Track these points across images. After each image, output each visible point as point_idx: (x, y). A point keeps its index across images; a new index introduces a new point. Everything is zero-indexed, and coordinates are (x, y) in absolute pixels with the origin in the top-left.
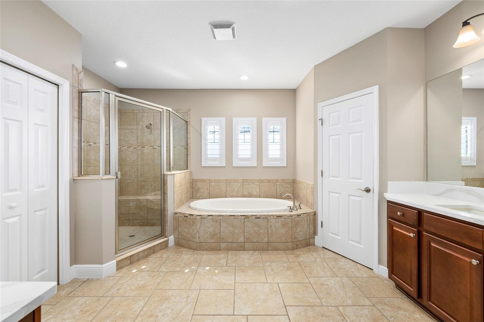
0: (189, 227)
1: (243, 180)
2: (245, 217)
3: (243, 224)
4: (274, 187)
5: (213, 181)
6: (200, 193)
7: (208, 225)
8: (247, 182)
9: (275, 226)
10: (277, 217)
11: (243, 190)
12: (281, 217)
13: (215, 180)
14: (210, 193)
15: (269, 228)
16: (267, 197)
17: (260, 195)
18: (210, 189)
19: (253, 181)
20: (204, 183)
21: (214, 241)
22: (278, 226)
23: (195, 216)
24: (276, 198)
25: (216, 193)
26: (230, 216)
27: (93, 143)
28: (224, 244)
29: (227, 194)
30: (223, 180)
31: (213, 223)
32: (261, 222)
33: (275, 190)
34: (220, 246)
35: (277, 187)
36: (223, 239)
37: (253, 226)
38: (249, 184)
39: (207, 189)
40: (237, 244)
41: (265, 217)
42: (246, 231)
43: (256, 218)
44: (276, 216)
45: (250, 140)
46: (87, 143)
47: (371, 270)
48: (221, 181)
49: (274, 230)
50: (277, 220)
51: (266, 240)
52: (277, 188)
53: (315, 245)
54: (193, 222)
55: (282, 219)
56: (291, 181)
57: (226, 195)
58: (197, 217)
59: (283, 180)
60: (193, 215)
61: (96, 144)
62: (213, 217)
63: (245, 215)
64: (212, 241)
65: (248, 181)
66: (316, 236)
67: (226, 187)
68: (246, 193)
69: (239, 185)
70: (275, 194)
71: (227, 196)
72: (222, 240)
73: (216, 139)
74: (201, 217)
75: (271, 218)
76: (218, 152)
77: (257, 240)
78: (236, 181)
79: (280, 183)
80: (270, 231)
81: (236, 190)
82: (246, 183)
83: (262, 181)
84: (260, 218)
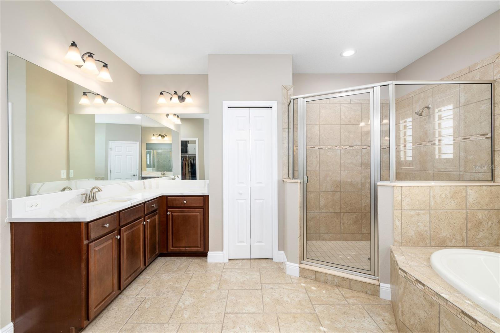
27: (348, 146)
46: (340, 147)
61: (353, 146)
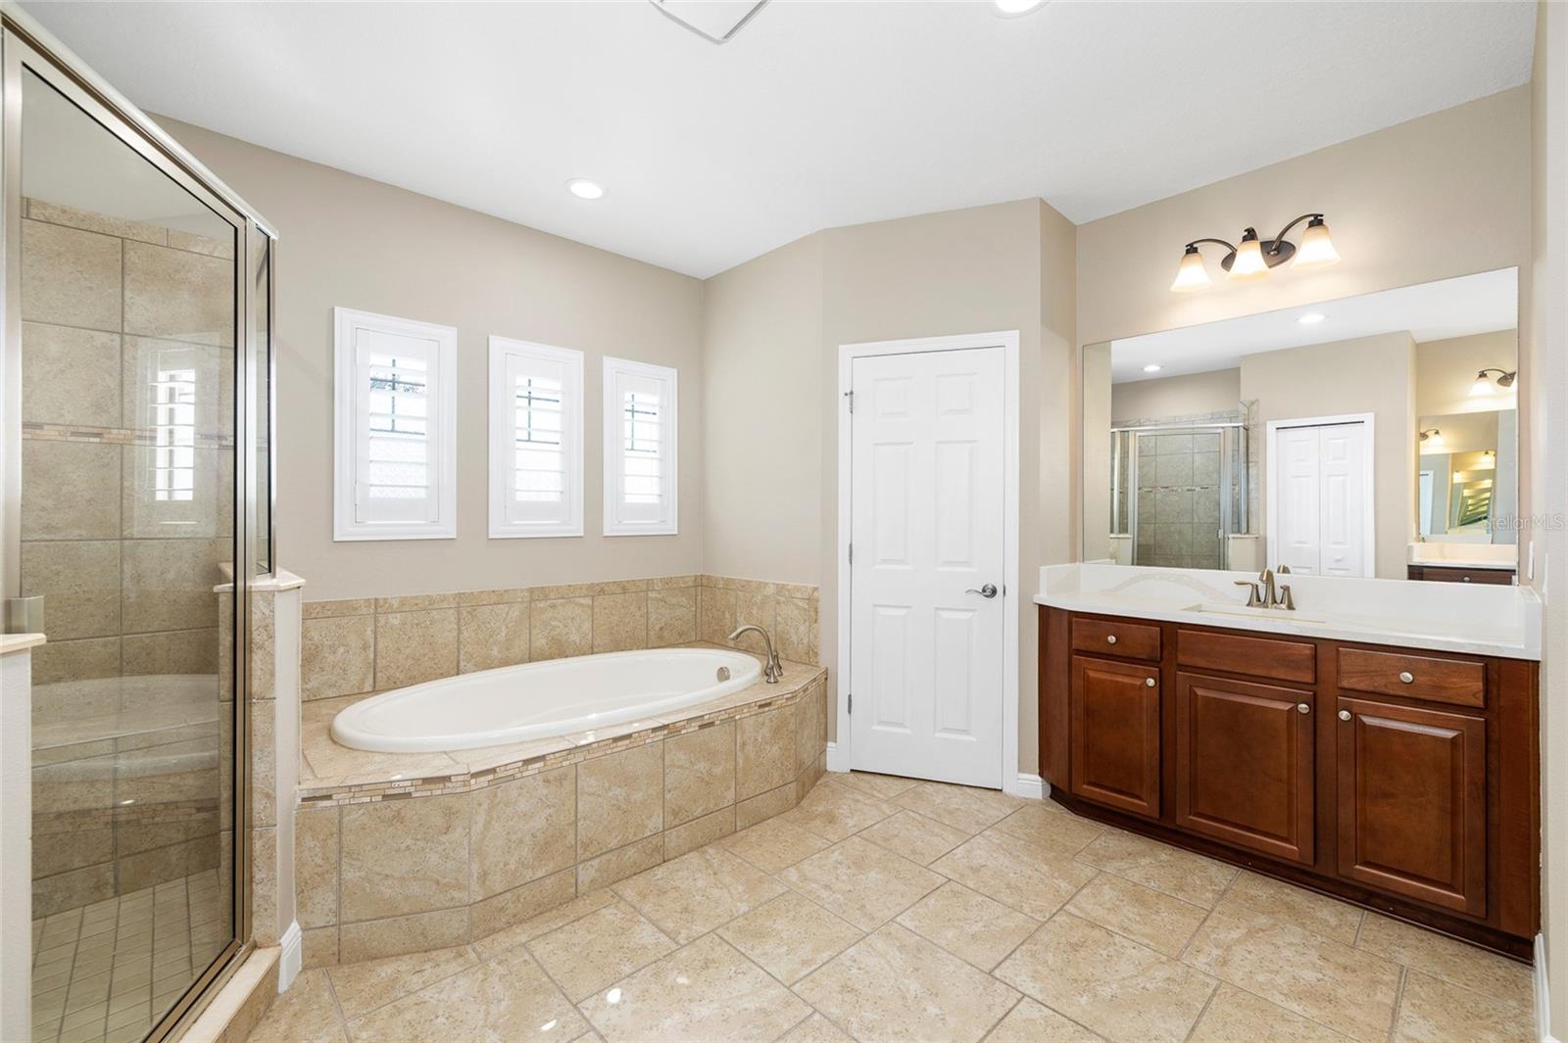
0: (421, 844)
1: (531, 591)
2: (666, 732)
3: (660, 761)
4: (639, 608)
5: (396, 604)
6: (322, 669)
7: (523, 805)
8: (546, 598)
9: (756, 739)
10: (761, 706)
11: (530, 633)
12: (769, 704)
13: (403, 601)
14: (381, 663)
15: (739, 754)
16: (617, 646)
17: (596, 643)
18: (381, 645)
19: (567, 594)
20: (346, 620)
21: (551, 867)
22: (763, 737)
23: (460, 778)
24: (647, 648)
25: (410, 661)
26: (616, 740)
28: (592, 866)
29: (462, 657)
30: (444, 598)
31: (545, 792)
32: (717, 737)
33: (644, 621)
34: (574, 881)
35: (649, 605)
36: (586, 847)
37: (693, 760)
38: (553, 606)
39: (365, 648)
40: (639, 846)
41: (727, 716)
42: (670, 787)
43: (701, 727)
44: (758, 704)
45: (558, 435)
47: (999, 793)
48: (436, 606)
49: (752, 755)
50: (760, 719)
51: (730, 795)
52: (650, 610)
53: (826, 771)
54: (450, 813)
55: (773, 708)
56: (690, 584)
57: (458, 662)
58: (473, 781)
59: (667, 582)
60: (446, 779)
62: (545, 765)
63: (668, 725)
64: (540, 874)
65: (552, 596)
66: (830, 744)
67: (459, 629)
68: (543, 641)
69: (515, 612)
70: (644, 633)
71: (462, 664)
72: (585, 850)
73: (398, 416)
74: (491, 777)
75: (743, 716)
76: (421, 476)
77: (704, 806)
78: (501, 598)
79: (659, 592)
80: (740, 761)
81: (503, 634)
82: (542, 605)
83: (602, 592)
84: (712, 724)
